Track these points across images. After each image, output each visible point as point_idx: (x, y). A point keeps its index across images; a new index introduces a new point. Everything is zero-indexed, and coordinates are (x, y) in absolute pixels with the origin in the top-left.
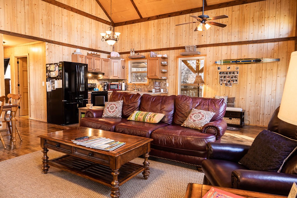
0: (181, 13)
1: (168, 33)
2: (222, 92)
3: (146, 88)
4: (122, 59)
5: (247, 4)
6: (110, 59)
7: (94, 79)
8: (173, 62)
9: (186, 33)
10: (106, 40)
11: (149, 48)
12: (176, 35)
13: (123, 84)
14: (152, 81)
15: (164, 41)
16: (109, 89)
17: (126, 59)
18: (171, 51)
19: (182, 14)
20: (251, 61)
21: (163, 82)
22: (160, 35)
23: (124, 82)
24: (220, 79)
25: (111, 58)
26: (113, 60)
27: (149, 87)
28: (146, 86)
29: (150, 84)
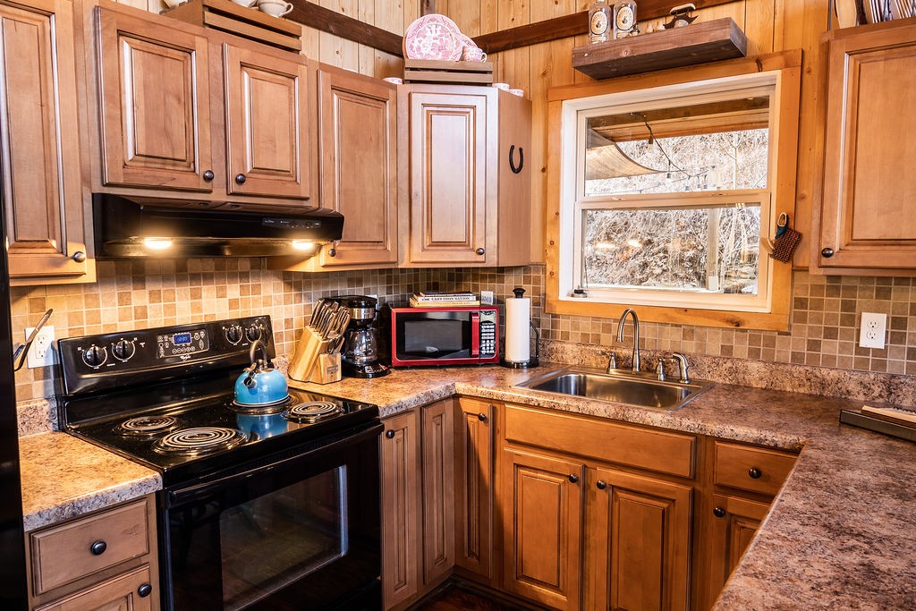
3: (754, 354)
4: (504, 87)
6: (396, 81)
7: (244, 276)
13: (519, 312)
14: (833, 292)
16: (395, 359)
17: (538, 86)
23: (519, 293)
25: (409, 75)
26: (423, 97)
27: (784, 350)
28: (754, 340)
29: (801, 319)
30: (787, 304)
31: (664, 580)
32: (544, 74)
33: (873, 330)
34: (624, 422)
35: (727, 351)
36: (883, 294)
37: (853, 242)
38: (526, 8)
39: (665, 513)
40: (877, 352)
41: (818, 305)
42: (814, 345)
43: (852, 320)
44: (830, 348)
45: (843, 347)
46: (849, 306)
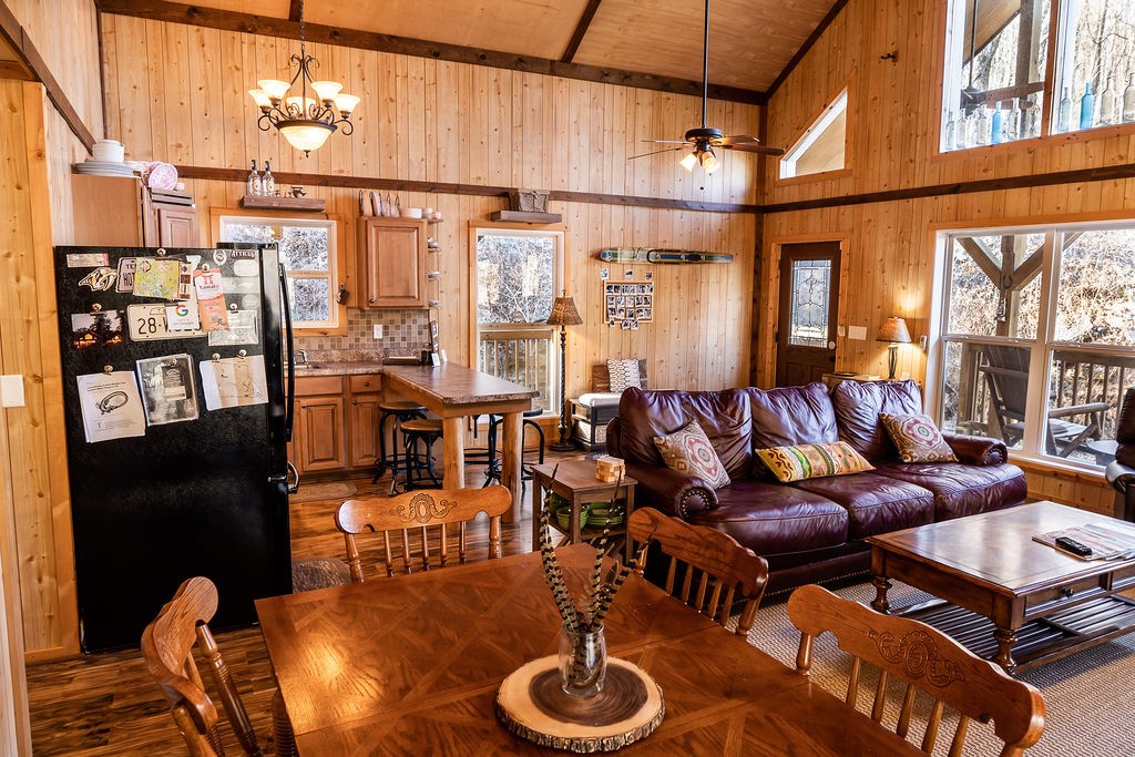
0: (483, 57)
1: (428, 121)
2: (612, 346)
3: (333, 347)
5: (670, 95)
8: (454, 242)
9: (501, 139)
10: (280, 125)
11: (342, 171)
12: (465, 139)
14: (363, 317)
15: (416, 154)
18: (444, 197)
19: (488, 61)
20: (679, 257)
21: (415, 322)
22: (393, 124)
24: (609, 306)
27: (346, 343)
28: (332, 340)
29: (351, 329)
30: (345, 324)
31: (335, 440)
32: (205, 197)
33: (378, 332)
34: (312, 376)
35: (321, 347)
36: (380, 317)
37: (379, 297)
38: (191, 155)
39: (333, 411)
40: (380, 340)
41: (358, 323)
42: (357, 340)
43: (370, 328)
44: (363, 340)
45: (368, 340)
46: (369, 322)
